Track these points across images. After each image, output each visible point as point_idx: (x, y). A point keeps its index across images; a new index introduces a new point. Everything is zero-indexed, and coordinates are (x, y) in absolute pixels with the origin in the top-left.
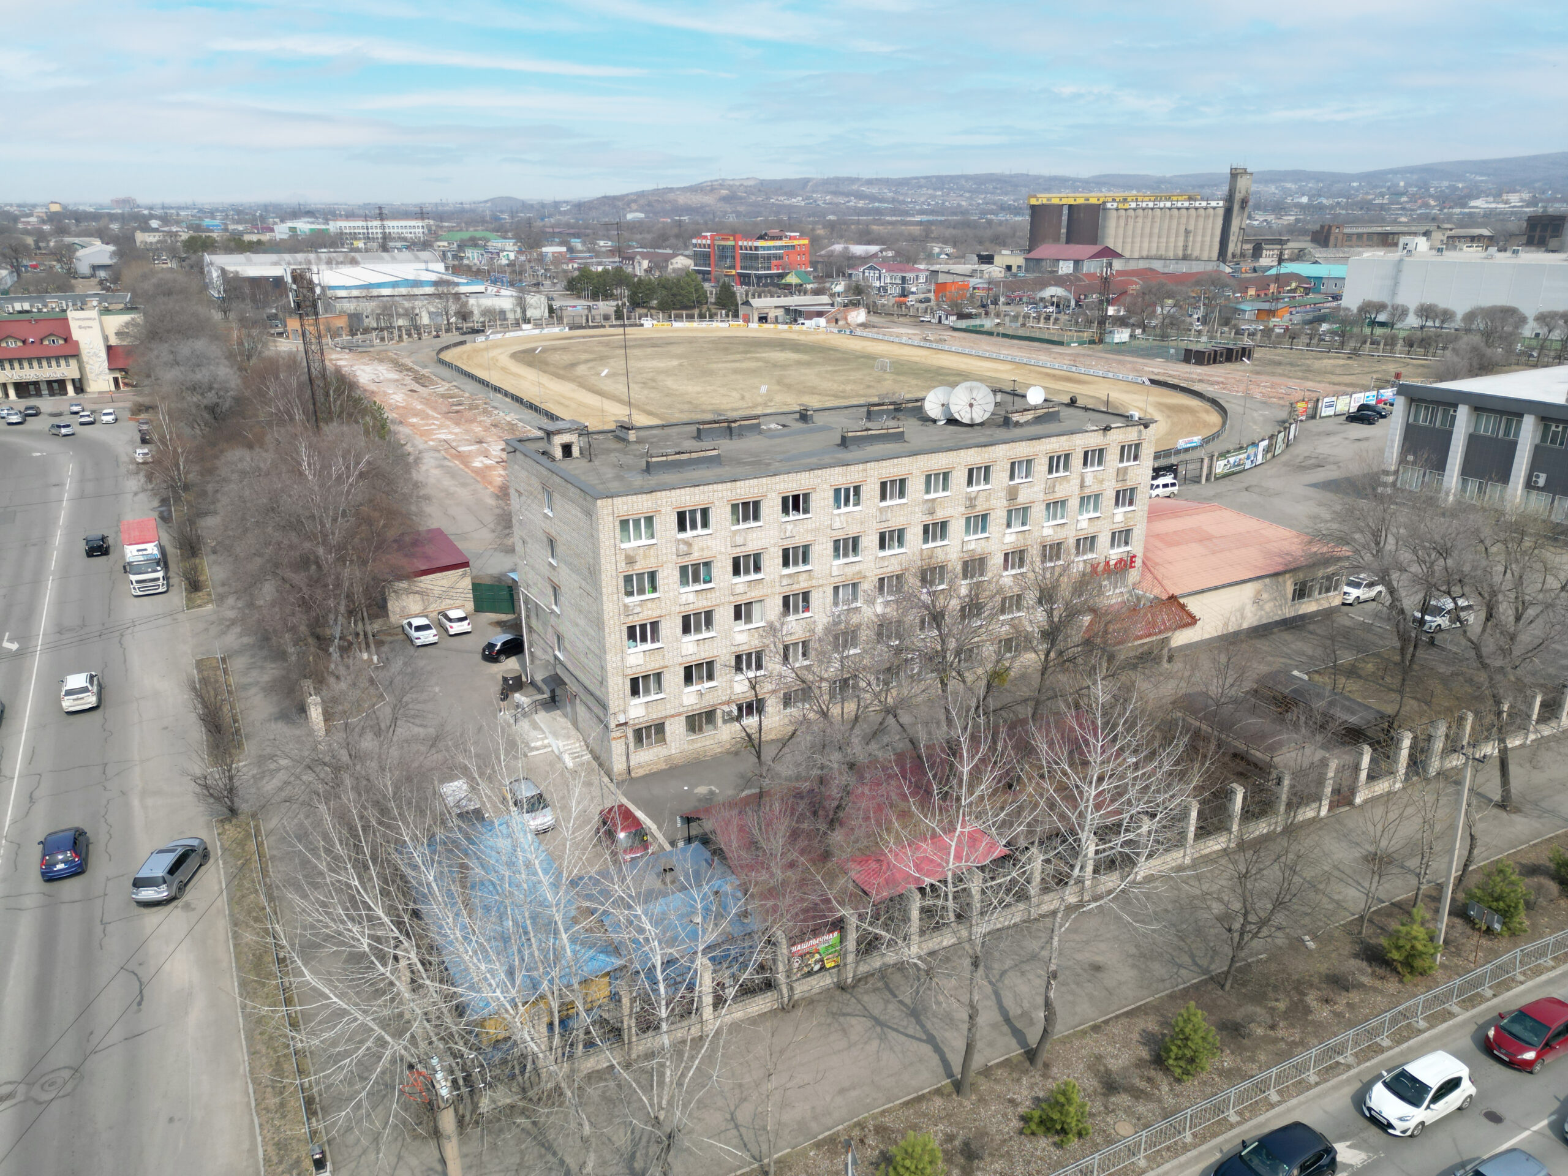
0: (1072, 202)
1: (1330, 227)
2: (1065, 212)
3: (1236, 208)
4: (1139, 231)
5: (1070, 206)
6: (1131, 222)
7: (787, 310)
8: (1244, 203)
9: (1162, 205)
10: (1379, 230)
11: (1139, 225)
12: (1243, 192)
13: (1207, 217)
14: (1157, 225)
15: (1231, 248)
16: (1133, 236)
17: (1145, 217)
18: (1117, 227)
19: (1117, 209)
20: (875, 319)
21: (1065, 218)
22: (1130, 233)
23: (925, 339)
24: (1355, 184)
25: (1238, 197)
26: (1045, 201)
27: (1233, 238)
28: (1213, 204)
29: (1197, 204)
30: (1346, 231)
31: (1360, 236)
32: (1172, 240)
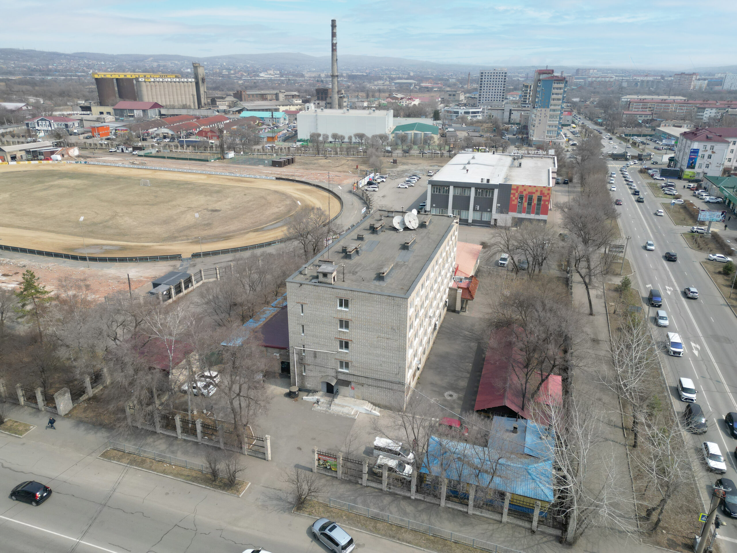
0: (118, 77)
1: (241, 92)
2: (115, 81)
3: (200, 82)
4: (159, 93)
5: (117, 79)
6: (154, 88)
7: (28, 152)
8: (203, 80)
9: (166, 80)
10: (259, 92)
11: (158, 90)
12: (202, 75)
13: (189, 86)
14: (167, 90)
15: (203, 101)
16: (156, 95)
17: (160, 86)
18: (147, 91)
19: (145, 82)
20: (85, 153)
21: (115, 84)
22: (154, 93)
23: (133, 163)
24: (205, 63)
25: (200, 77)
26: (103, 76)
27: (202, 96)
28: (190, 80)
29: (183, 80)
30: (248, 93)
31: (253, 95)
32: (176, 97)
